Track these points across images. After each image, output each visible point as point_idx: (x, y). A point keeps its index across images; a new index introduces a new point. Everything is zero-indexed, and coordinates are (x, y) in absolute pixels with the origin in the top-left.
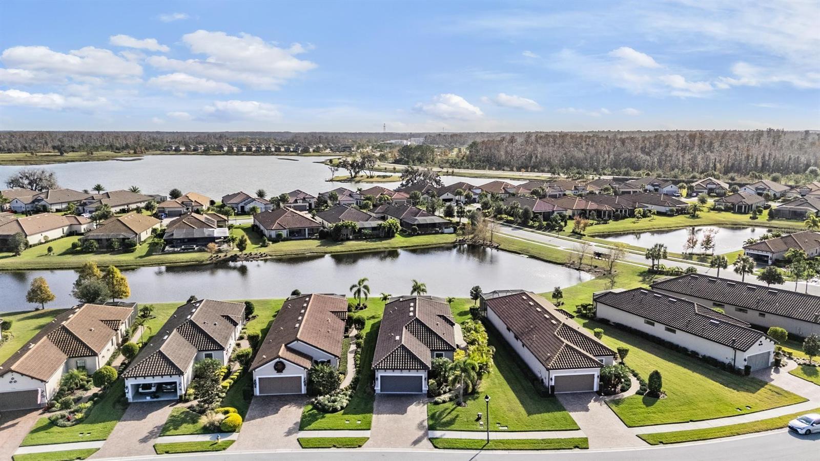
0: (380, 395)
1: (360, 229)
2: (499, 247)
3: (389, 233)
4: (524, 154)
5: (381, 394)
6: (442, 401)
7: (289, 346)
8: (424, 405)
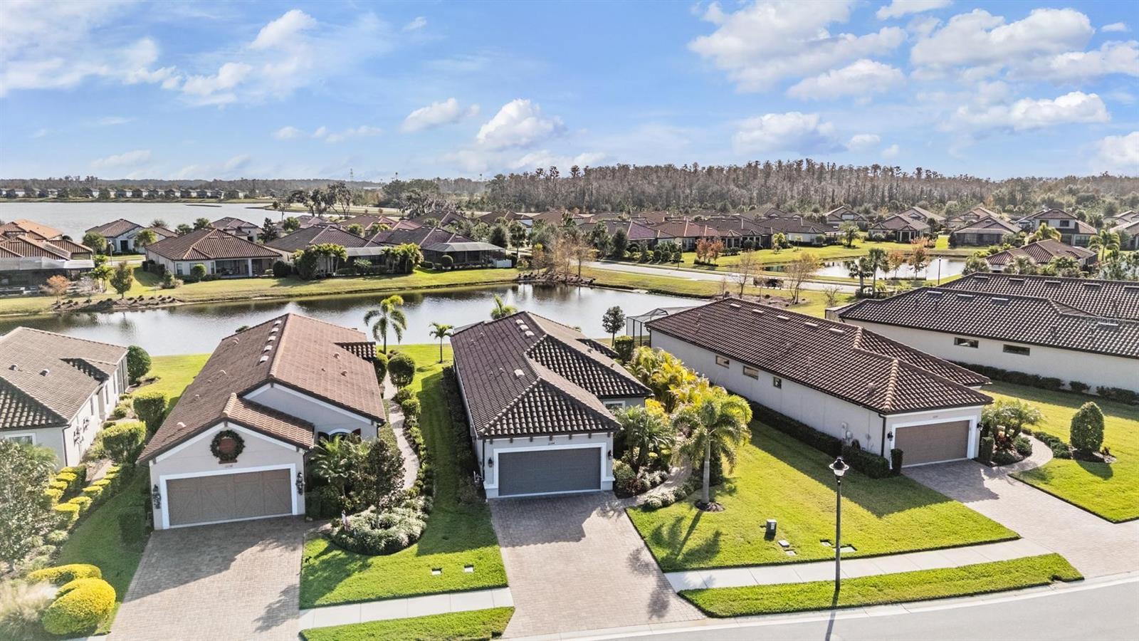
0: (501, 503)
1: (352, 258)
2: (594, 282)
3: (403, 266)
4: (573, 189)
5: (503, 500)
6: (660, 503)
7: (248, 397)
8: (619, 516)
